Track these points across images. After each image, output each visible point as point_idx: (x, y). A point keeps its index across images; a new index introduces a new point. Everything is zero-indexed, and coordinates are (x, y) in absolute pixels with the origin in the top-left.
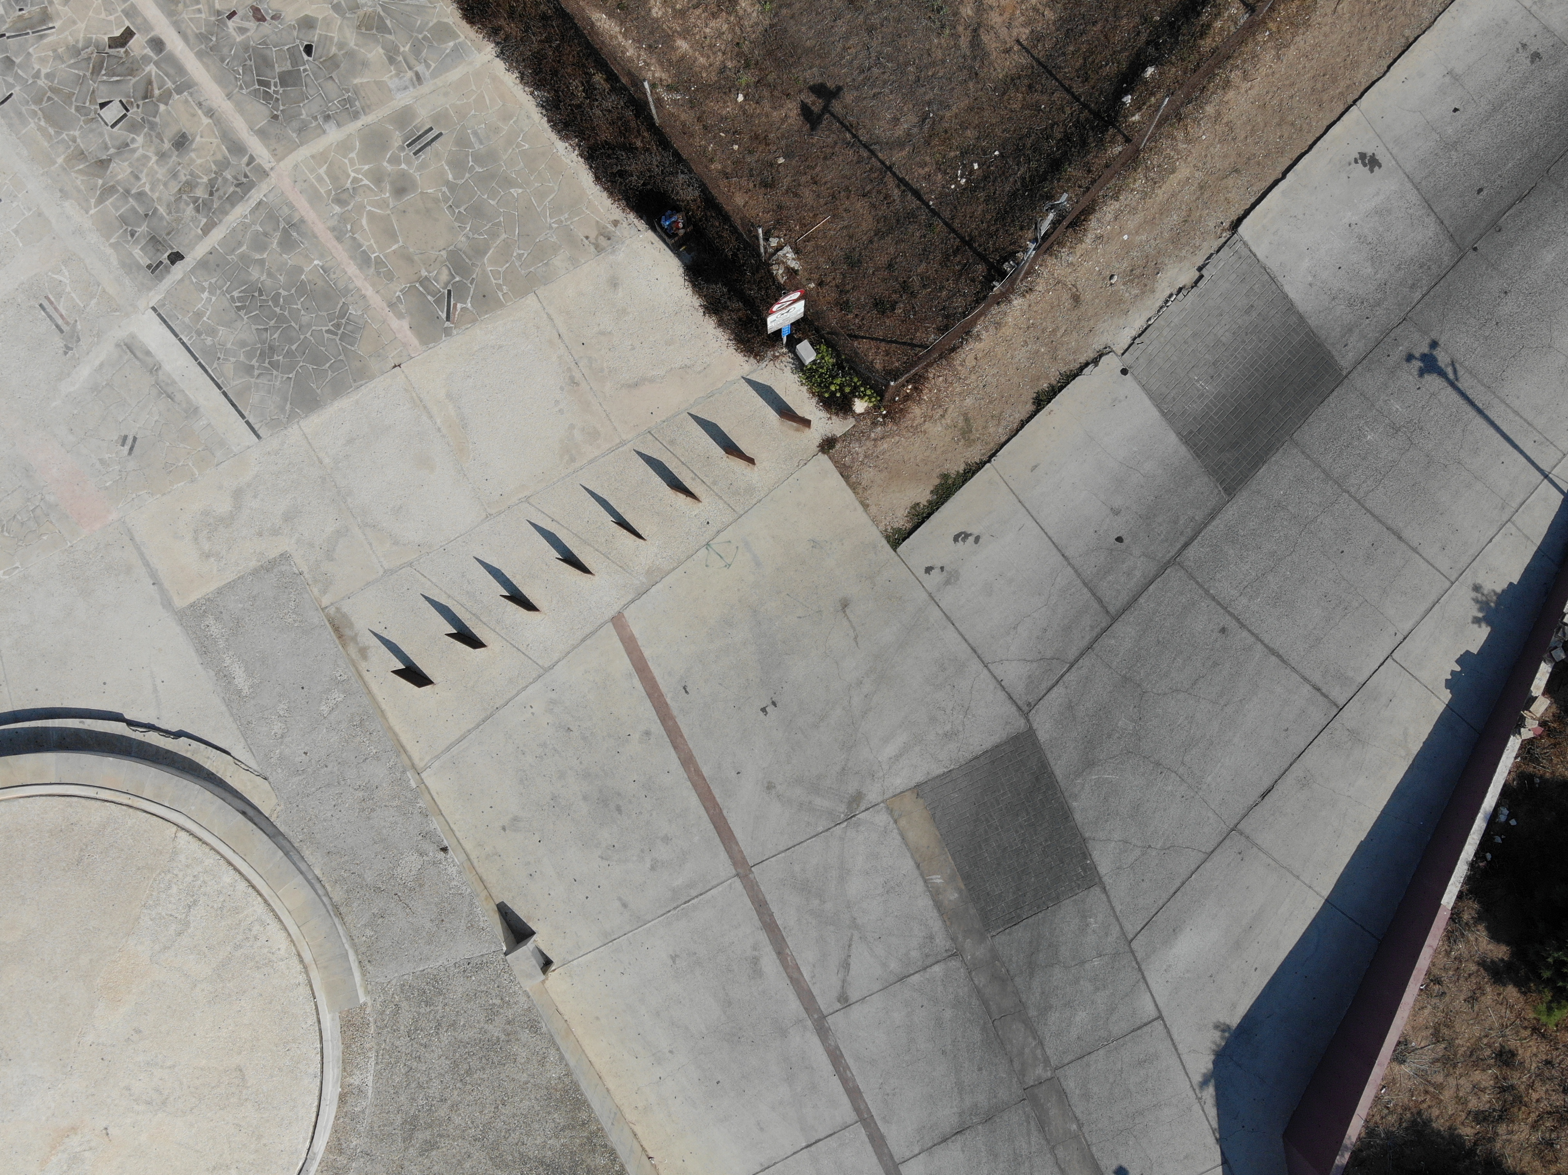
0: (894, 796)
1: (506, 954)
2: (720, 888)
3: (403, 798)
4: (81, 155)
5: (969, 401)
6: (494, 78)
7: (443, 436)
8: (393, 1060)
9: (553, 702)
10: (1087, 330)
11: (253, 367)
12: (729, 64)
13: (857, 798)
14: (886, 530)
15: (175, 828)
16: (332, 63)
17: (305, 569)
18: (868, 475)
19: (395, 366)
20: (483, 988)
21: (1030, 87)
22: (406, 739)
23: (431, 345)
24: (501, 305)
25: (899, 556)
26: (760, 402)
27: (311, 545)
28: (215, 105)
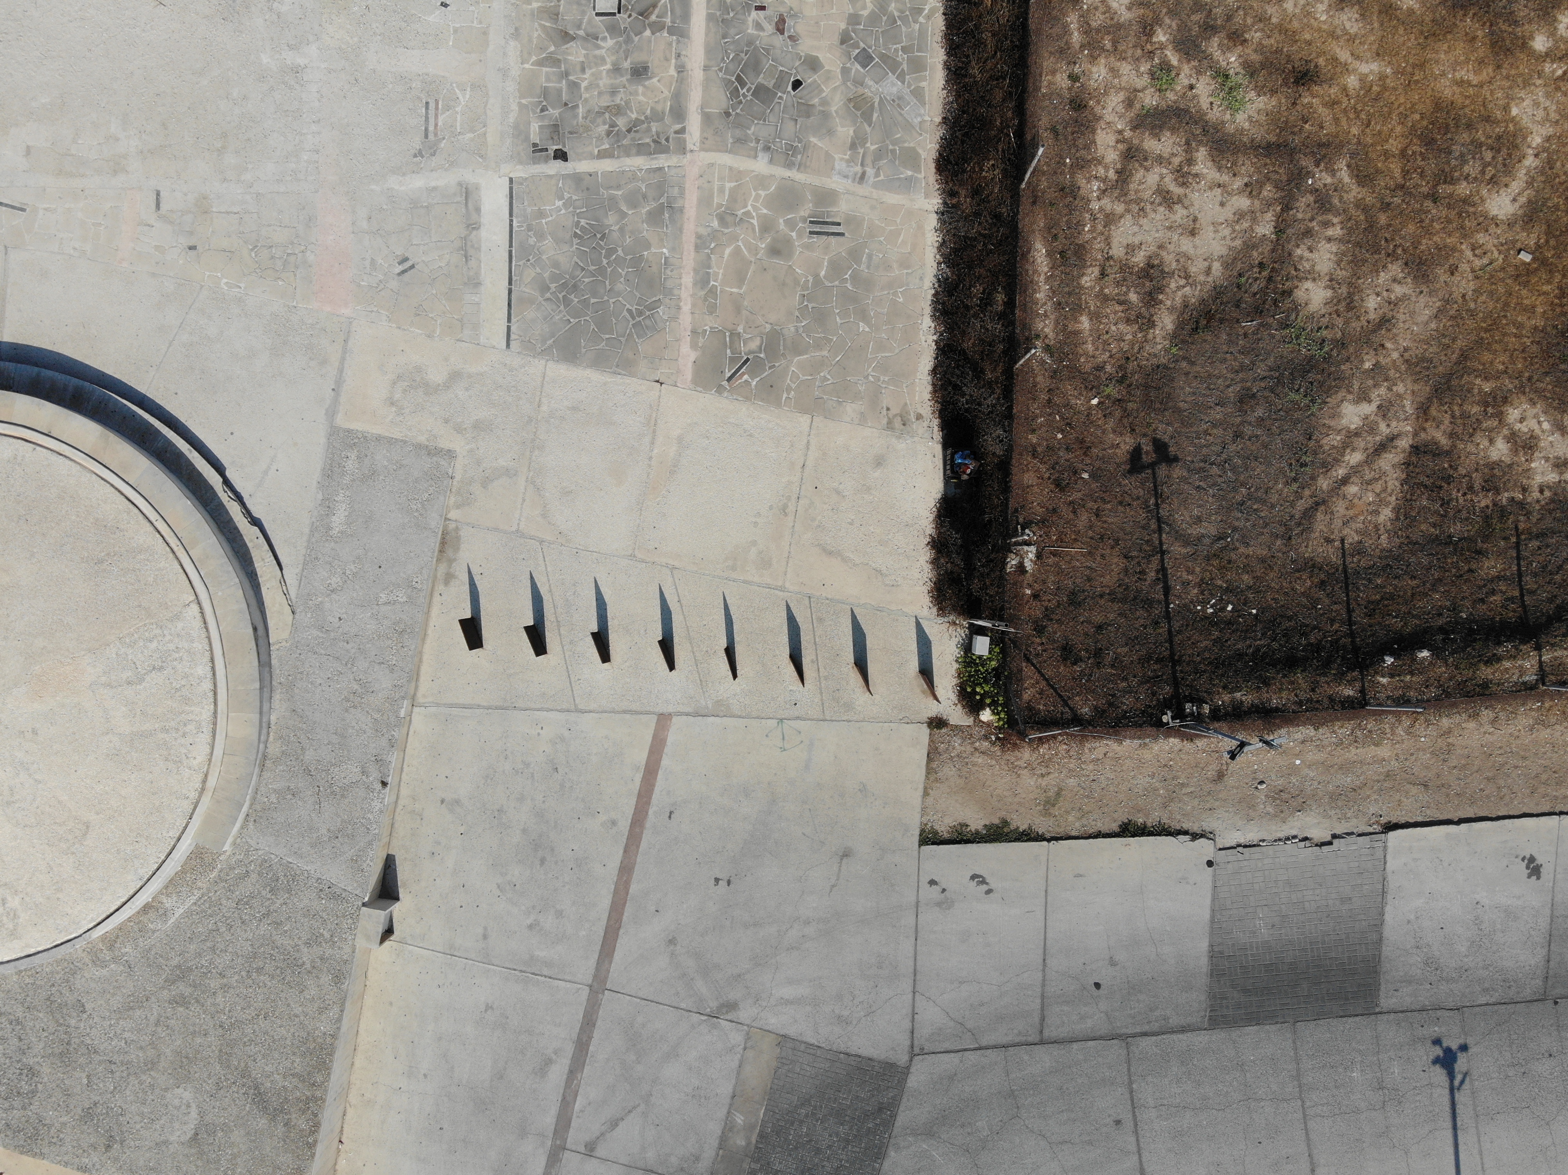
0: (760, 1029)
1: (364, 905)
2: (569, 984)
3: (385, 717)
4: (555, 15)
6: (920, 227)
7: (650, 466)
8: (210, 911)
9: (561, 738)
10: (1208, 806)
11: (549, 288)
12: (1108, 368)
13: (730, 1006)
14: (925, 825)
15: (193, 598)
16: (806, 110)
17: (458, 477)
18: (948, 771)
19: (658, 381)
20: (324, 915)
21: (1322, 583)
22: (426, 671)
23: (699, 389)
24: (778, 405)
25: (919, 853)
26: (913, 646)
27: (479, 463)
28: (689, 66)
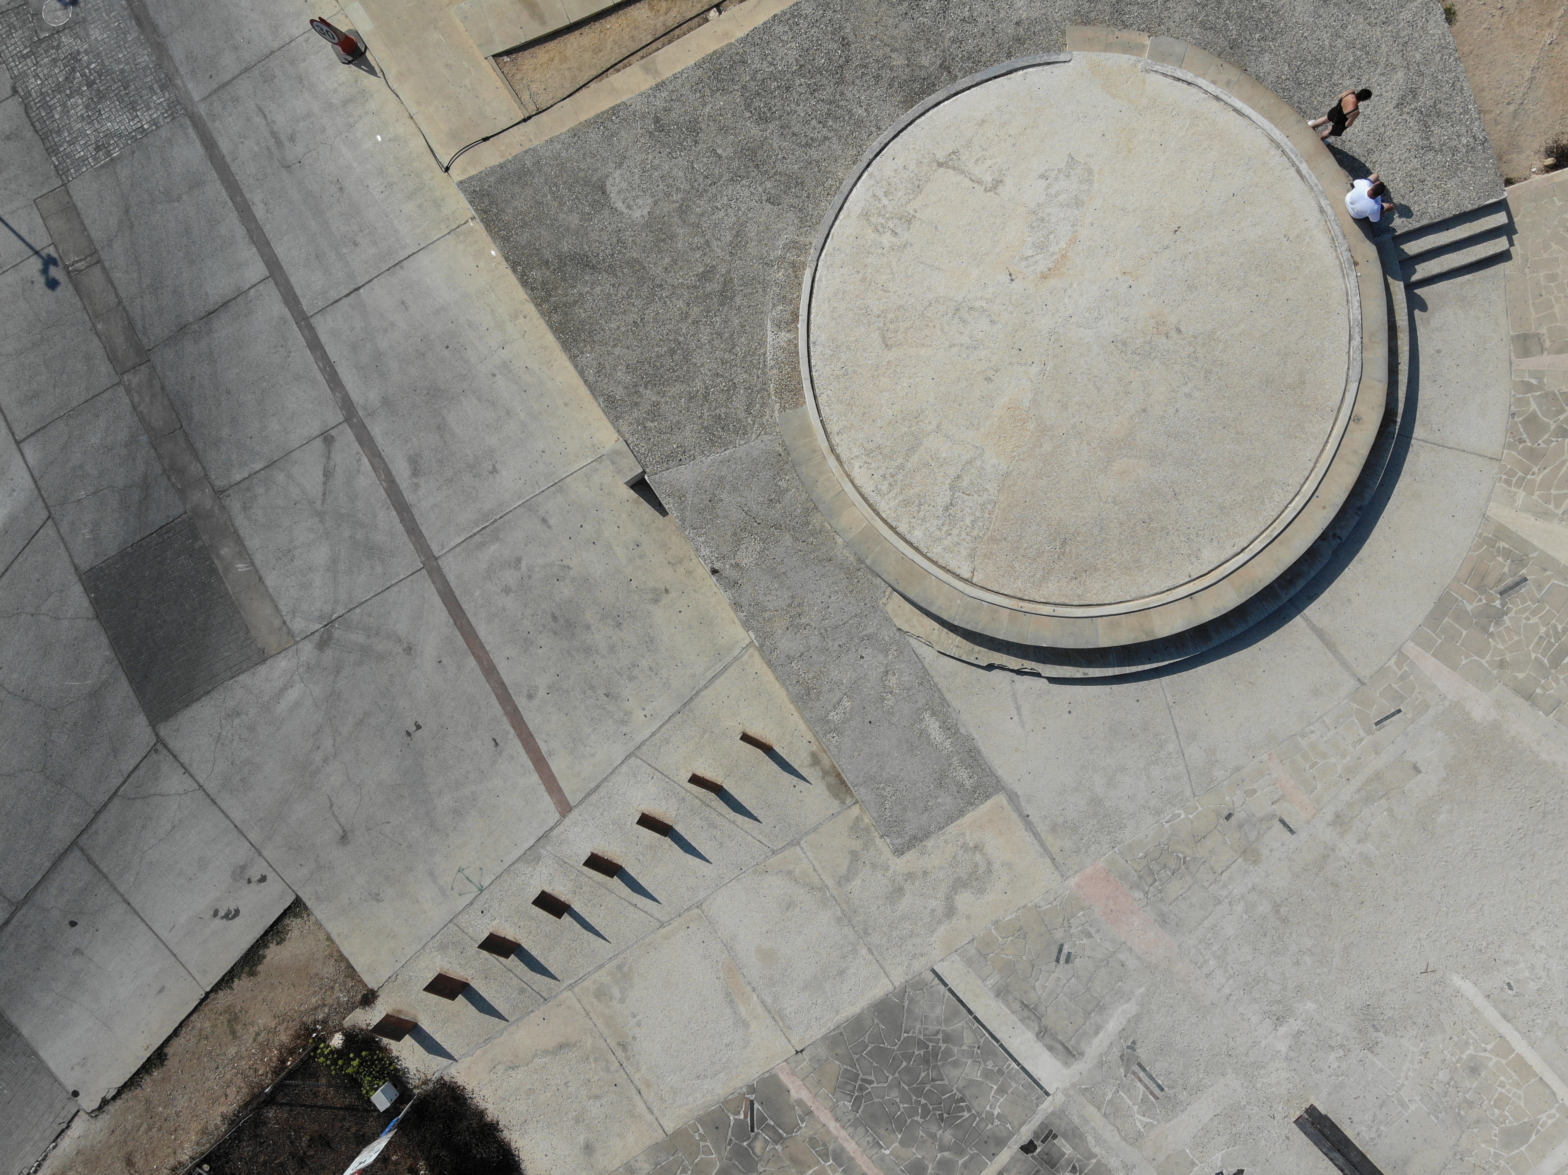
0: (286, 649)
1: (644, 472)
2: (453, 544)
3: (761, 619)
5: (232, 1051)
7: (749, 983)
8: (749, 359)
9: (624, 722)
10: (117, 1132)
11: (944, 1042)
13: (323, 644)
14: (308, 915)
15: (975, 580)
17: (879, 841)
18: (329, 970)
19: (801, 1051)
20: (664, 436)
22: (768, 676)
23: (767, 1075)
24: (700, 1120)
25: (293, 891)
26: (438, 1038)
27: (874, 866)
